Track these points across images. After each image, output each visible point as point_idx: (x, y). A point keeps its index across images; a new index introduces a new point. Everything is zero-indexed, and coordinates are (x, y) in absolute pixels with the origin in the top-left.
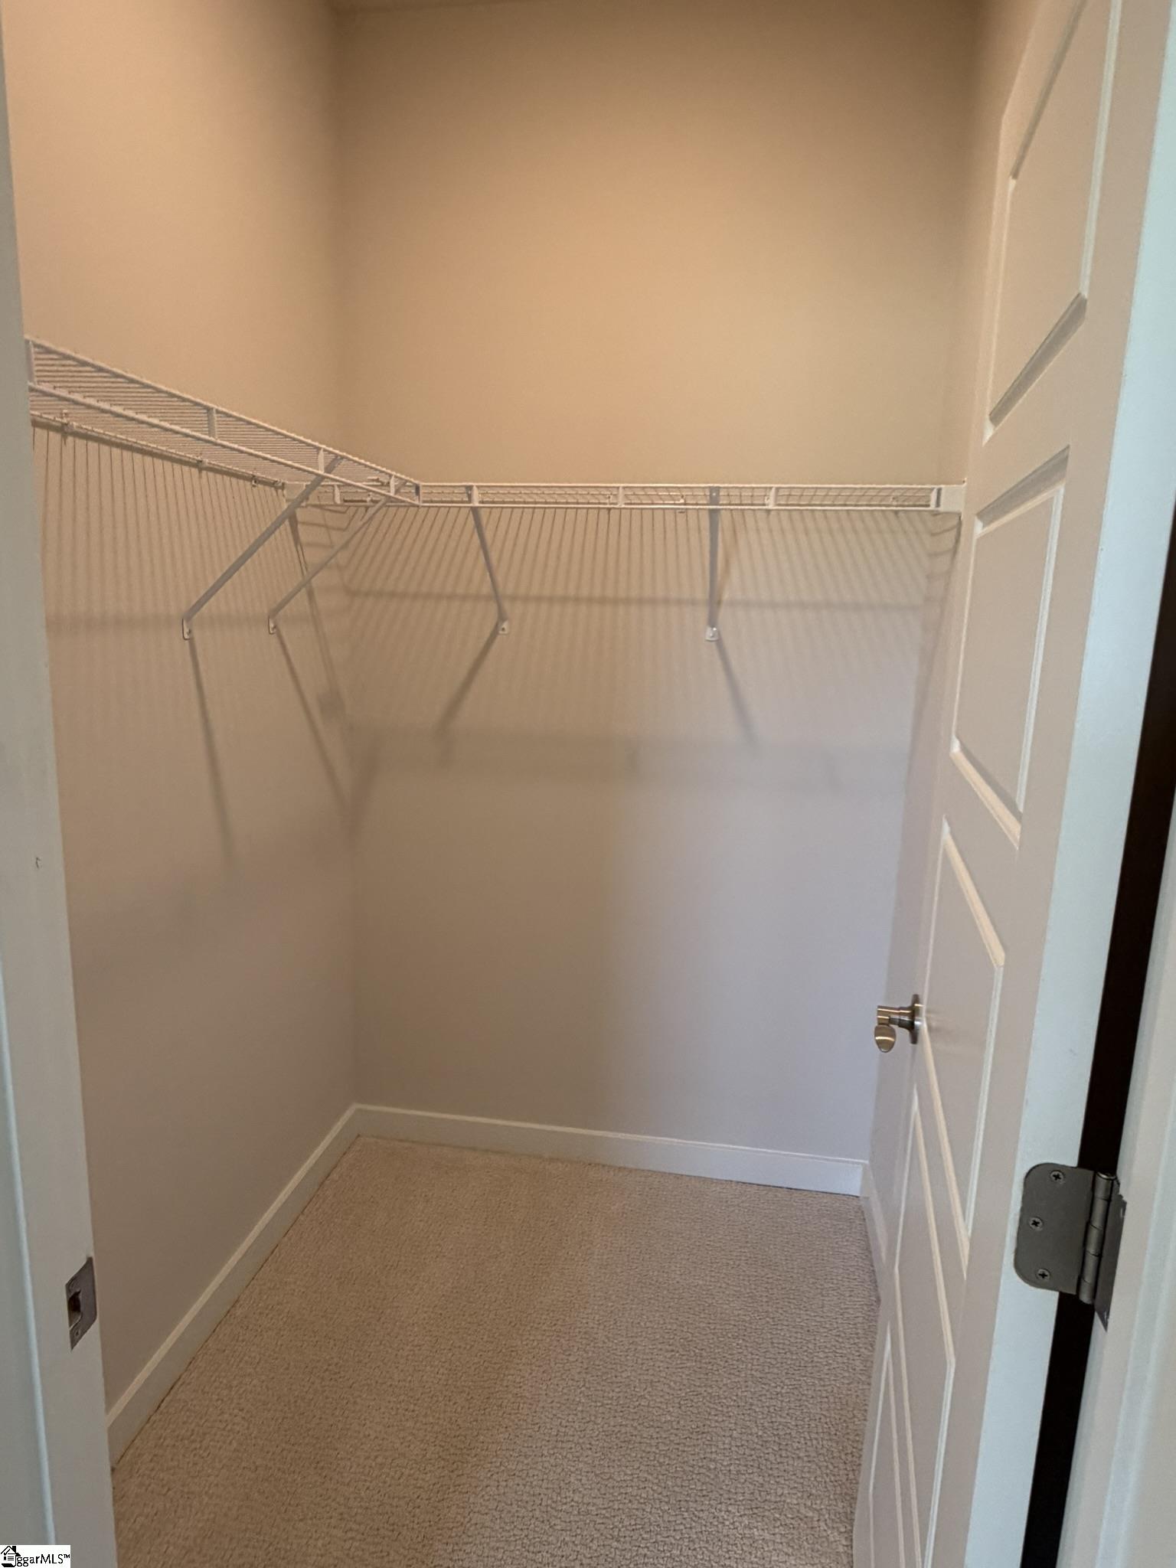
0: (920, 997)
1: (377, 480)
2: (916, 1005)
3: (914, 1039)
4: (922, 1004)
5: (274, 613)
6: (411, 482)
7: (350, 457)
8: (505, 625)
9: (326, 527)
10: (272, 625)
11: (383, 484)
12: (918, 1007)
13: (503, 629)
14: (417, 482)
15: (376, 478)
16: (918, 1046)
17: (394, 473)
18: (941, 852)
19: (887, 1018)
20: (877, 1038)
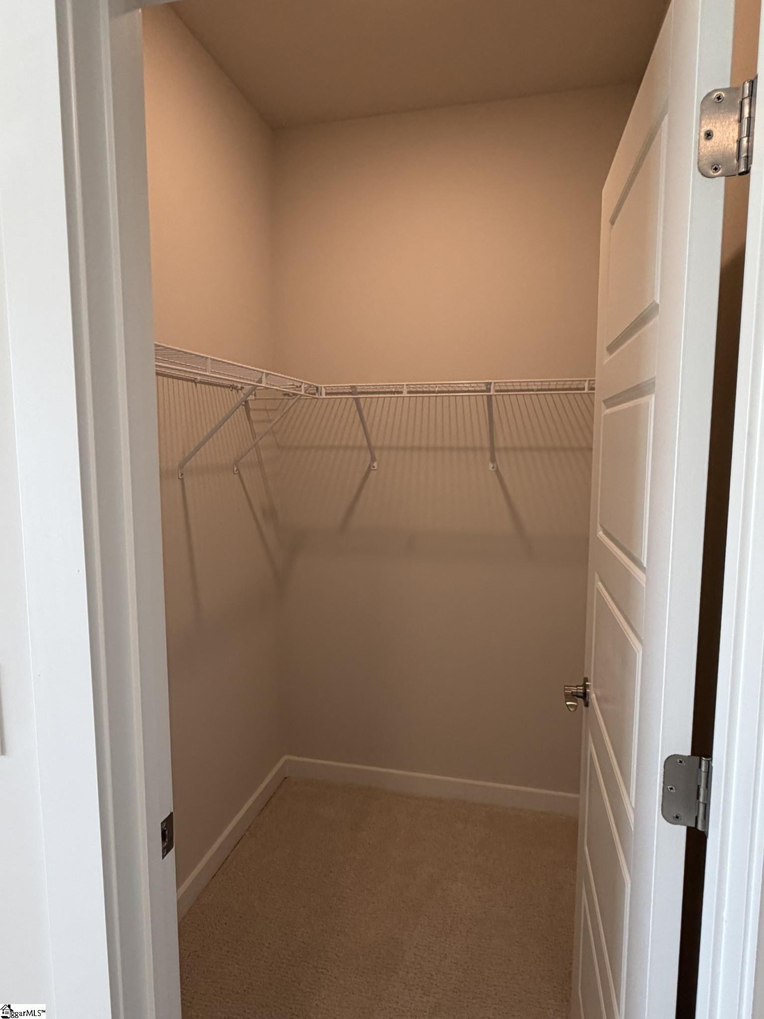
0: (589, 679)
1: (293, 385)
2: (587, 683)
3: (587, 705)
4: (590, 682)
5: (236, 463)
6: (313, 385)
7: (273, 373)
8: (375, 464)
9: (266, 410)
10: (235, 469)
11: (297, 387)
12: (588, 685)
13: (374, 467)
14: (317, 385)
15: (292, 384)
16: (590, 708)
17: (304, 381)
18: (595, 591)
19: (570, 692)
20: (568, 703)
